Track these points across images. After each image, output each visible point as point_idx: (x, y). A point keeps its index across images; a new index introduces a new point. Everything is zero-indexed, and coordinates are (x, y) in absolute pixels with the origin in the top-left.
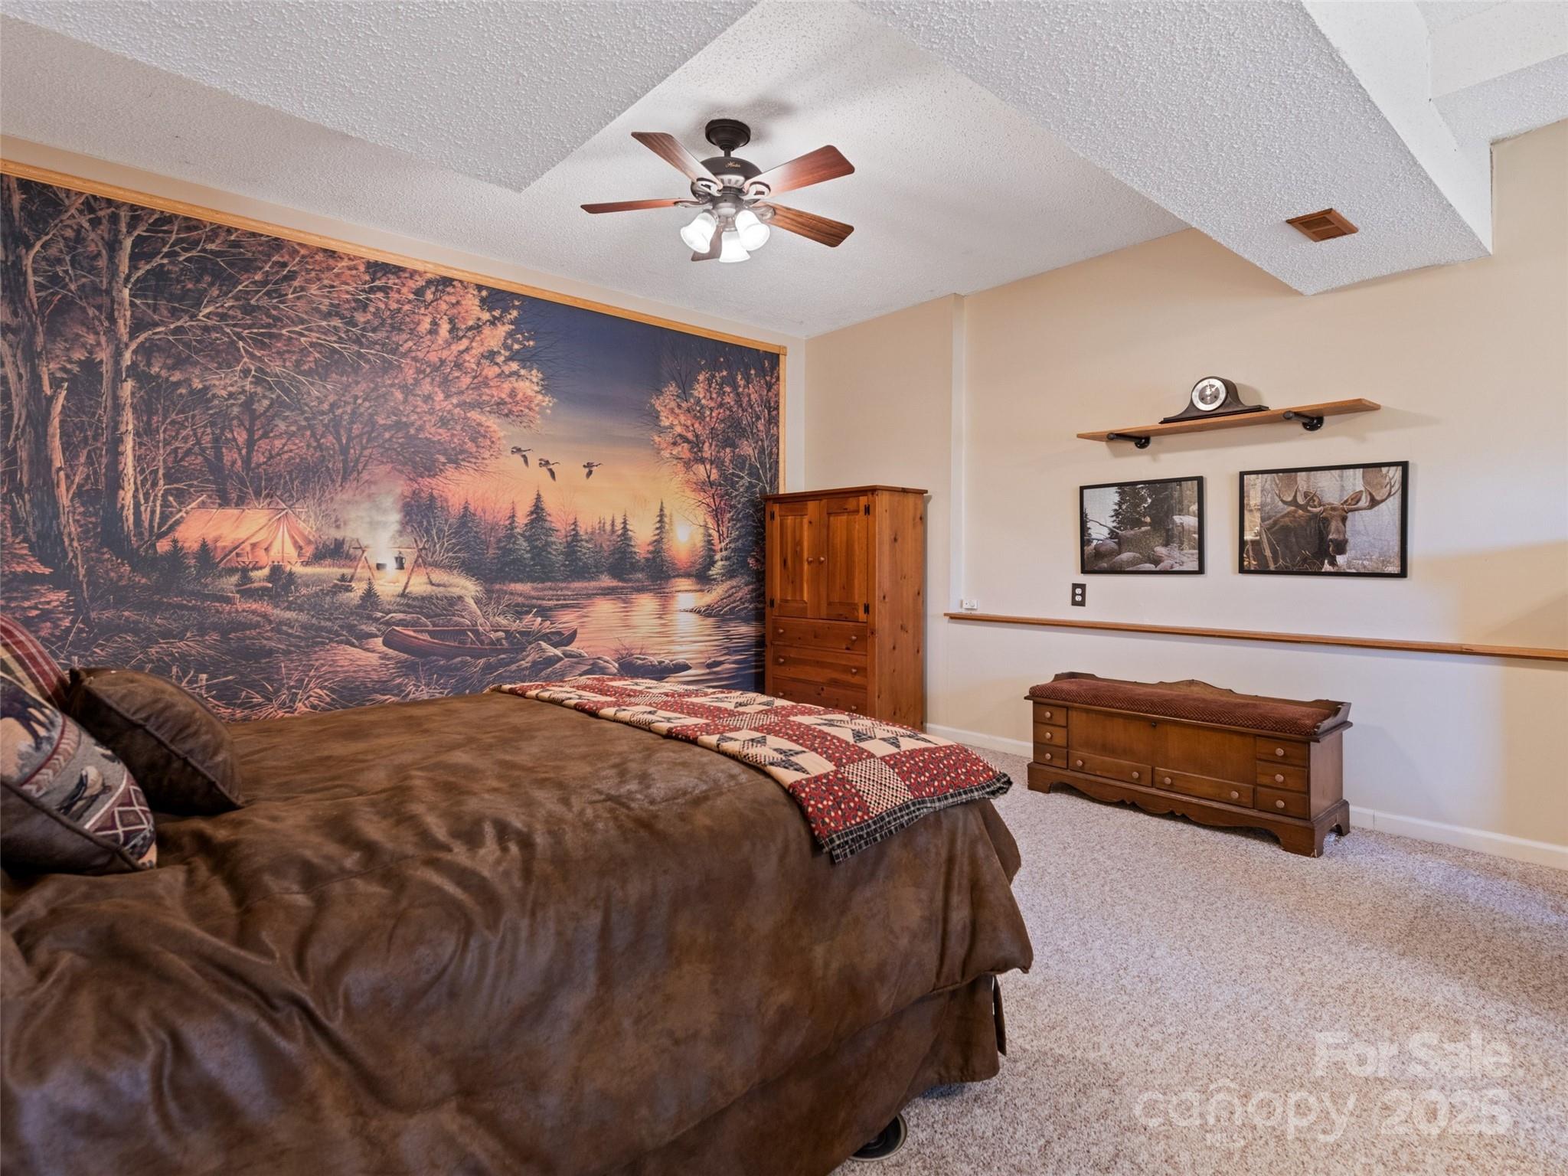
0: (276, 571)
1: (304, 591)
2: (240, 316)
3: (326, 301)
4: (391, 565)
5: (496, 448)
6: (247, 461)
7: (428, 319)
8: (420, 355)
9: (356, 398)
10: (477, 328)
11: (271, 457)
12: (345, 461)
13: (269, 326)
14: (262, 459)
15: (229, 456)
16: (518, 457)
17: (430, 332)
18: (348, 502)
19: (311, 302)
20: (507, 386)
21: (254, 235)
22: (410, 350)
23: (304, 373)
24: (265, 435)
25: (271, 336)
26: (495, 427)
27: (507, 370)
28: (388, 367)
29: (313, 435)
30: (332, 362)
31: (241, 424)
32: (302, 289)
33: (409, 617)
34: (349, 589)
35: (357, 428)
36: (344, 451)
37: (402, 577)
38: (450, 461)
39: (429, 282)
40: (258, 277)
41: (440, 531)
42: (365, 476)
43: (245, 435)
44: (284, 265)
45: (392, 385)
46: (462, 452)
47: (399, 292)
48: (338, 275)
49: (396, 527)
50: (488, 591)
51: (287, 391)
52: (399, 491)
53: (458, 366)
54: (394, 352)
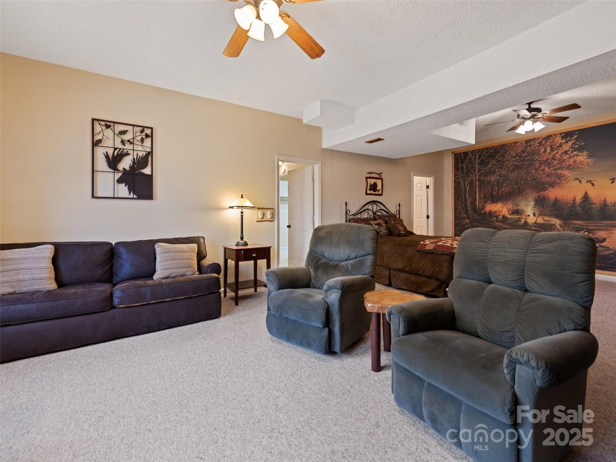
0: (504, 216)
1: (510, 221)
2: (496, 163)
3: (515, 154)
4: (532, 215)
5: (567, 180)
6: (497, 193)
7: (543, 149)
8: (541, 159)
9: (522, 175)
10: (561, 145)
11: (502, 192)
12: (519, 191)
13: (502, 164)
14: (501, 193)
15: (494, 193)
16: (577, 182)
17: (544, 152)
18: (520, 200)
19: (511, 155)
20: (572, 160)
21: (499, 146)
22: (538, 159)
23: (509, 172)
24: (501, 187)
25: (502, 166)
26: (567, 173)
27: (572, 155)
28: (531, 165)
29: (512, 185)
30: (516, 167)
31: (497, 186)
32: (509, 153)
33: (537, 229)
34: (520, 221)
35: (522, 182)
36: (519, 188)
37: (535, 218)
38: (550, 186)
39: (543, 139)
40: (500, 154)
41: (547, 206)
42: (524, 193)
43: (497, 188)
44: (505, 149)
45: (532, 169)
46: (554, 183)
47: (534, 145)
48: (517, 147)
49: (533, 205)
50: (565, 223)
51: (506, 177)
52: (534, 196)
53: (553, 158)
54: (532, 161)
